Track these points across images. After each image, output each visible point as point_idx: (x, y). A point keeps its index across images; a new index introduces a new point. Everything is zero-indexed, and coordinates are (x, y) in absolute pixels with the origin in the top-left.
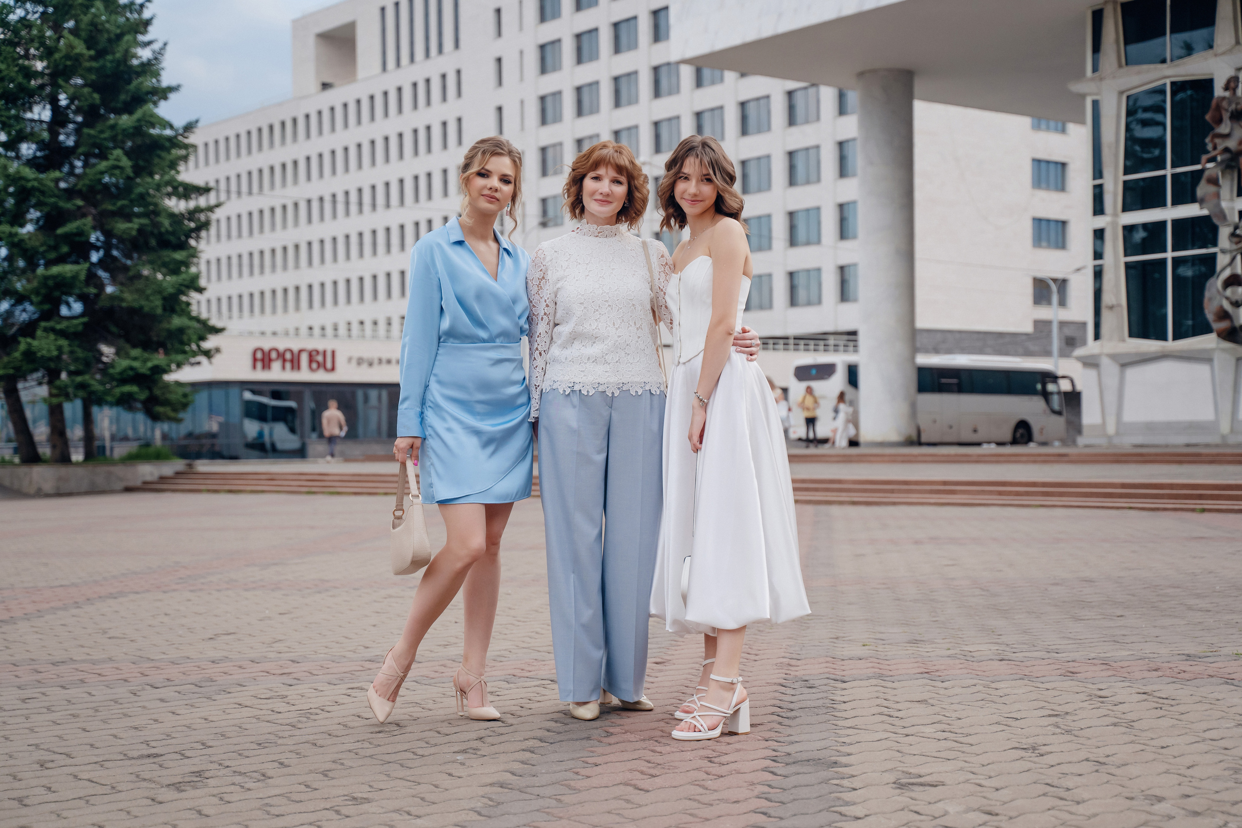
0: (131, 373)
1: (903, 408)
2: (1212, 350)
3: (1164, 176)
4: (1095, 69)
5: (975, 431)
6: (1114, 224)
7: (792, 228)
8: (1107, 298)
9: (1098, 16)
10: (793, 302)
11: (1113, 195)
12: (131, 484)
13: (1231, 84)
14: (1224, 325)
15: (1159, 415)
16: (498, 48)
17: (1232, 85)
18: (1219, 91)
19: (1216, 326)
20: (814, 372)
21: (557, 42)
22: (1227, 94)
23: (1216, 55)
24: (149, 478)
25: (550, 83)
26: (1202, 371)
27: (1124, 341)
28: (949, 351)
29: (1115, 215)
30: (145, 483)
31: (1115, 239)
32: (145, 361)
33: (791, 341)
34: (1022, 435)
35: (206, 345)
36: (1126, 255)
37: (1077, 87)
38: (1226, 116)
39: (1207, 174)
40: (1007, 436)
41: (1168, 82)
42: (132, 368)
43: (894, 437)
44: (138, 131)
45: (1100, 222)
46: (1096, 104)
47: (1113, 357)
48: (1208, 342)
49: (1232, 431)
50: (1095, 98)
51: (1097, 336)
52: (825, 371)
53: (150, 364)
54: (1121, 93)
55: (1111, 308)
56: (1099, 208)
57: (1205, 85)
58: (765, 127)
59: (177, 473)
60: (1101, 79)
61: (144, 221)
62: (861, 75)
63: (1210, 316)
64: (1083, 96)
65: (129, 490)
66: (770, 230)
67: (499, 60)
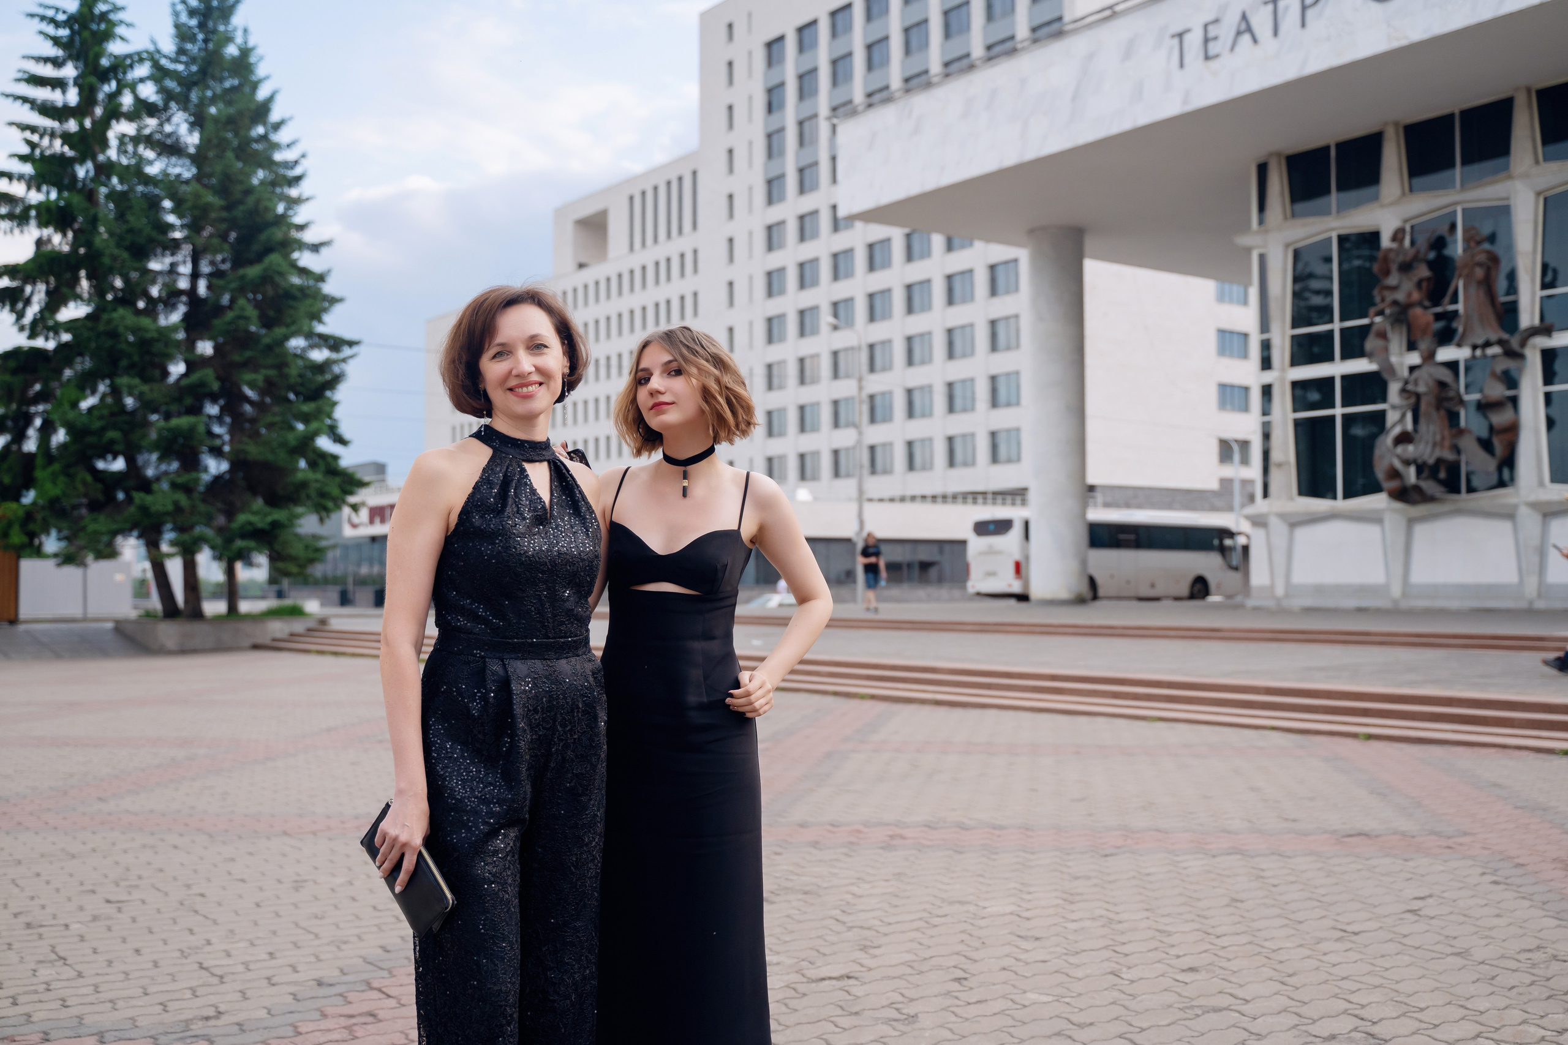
0: (249, 528)
1: (1073, 565)
2: (1382, 511)
3: (1330, 333)
4: (1261, 222)
5: (1153, 586)
6: (1282, 380)
7: (994, 391)
8: (1276, 456)
9: (1262, 170)
10: (995, 459)
11: (1281, 351)
12: (260, 641)
13: (1398, 236)
14: (1394, 484)
15: (1329, 577)
16: (731, 229)
17: (1400, 236)
18: (1386, 242)
19: (1386, 485)
20: (992, 527)
21: (782, 223)
22: (1394, 245)
23: (1382, 206)
24: (278, 635)
25: (775, 260)
26: (1372, 532)
27: (1291, 499)
28: (1140, 506)
29: (1283, 370)
30: (274, 640)
31: (1283, 394)
32: (266, 515)
33: (990, 496)
34: (1199, 591)
35: (352, 499)
36: (1295, 410)
37: (1244, 240)
38: (1394, 268)
39: (1374, 329)
40: (1184, 589)
41: (1334, 236)
42: (250, 523)
43: (1064, 594)
44: (266, 279)
45: (1268, 377)
46: (1262, 258)
47: (1282, 516)
48: (1378, 501)
49: (1404, 594)
50: (1262, 251)
51: (1266, 495)
52: (1002, 526)
53: (269, 519)
54: (1287, 246)
55: (1279, 465)
56: (1266, 363)
57: (1372, 238)
58: (969, 298)
59: (309, 630)
60: (1267, 231)
61: (272, 372)
62: (1032, 232)
63: (1380, 473)
64: (1248, 250)
65: (256, 647)
66: (973, 393)
67: (731, 240)
